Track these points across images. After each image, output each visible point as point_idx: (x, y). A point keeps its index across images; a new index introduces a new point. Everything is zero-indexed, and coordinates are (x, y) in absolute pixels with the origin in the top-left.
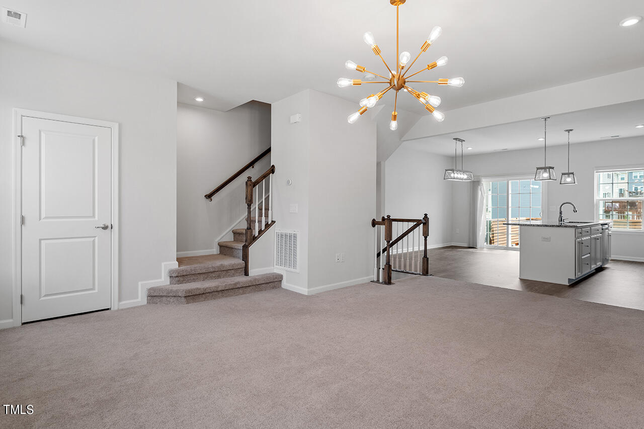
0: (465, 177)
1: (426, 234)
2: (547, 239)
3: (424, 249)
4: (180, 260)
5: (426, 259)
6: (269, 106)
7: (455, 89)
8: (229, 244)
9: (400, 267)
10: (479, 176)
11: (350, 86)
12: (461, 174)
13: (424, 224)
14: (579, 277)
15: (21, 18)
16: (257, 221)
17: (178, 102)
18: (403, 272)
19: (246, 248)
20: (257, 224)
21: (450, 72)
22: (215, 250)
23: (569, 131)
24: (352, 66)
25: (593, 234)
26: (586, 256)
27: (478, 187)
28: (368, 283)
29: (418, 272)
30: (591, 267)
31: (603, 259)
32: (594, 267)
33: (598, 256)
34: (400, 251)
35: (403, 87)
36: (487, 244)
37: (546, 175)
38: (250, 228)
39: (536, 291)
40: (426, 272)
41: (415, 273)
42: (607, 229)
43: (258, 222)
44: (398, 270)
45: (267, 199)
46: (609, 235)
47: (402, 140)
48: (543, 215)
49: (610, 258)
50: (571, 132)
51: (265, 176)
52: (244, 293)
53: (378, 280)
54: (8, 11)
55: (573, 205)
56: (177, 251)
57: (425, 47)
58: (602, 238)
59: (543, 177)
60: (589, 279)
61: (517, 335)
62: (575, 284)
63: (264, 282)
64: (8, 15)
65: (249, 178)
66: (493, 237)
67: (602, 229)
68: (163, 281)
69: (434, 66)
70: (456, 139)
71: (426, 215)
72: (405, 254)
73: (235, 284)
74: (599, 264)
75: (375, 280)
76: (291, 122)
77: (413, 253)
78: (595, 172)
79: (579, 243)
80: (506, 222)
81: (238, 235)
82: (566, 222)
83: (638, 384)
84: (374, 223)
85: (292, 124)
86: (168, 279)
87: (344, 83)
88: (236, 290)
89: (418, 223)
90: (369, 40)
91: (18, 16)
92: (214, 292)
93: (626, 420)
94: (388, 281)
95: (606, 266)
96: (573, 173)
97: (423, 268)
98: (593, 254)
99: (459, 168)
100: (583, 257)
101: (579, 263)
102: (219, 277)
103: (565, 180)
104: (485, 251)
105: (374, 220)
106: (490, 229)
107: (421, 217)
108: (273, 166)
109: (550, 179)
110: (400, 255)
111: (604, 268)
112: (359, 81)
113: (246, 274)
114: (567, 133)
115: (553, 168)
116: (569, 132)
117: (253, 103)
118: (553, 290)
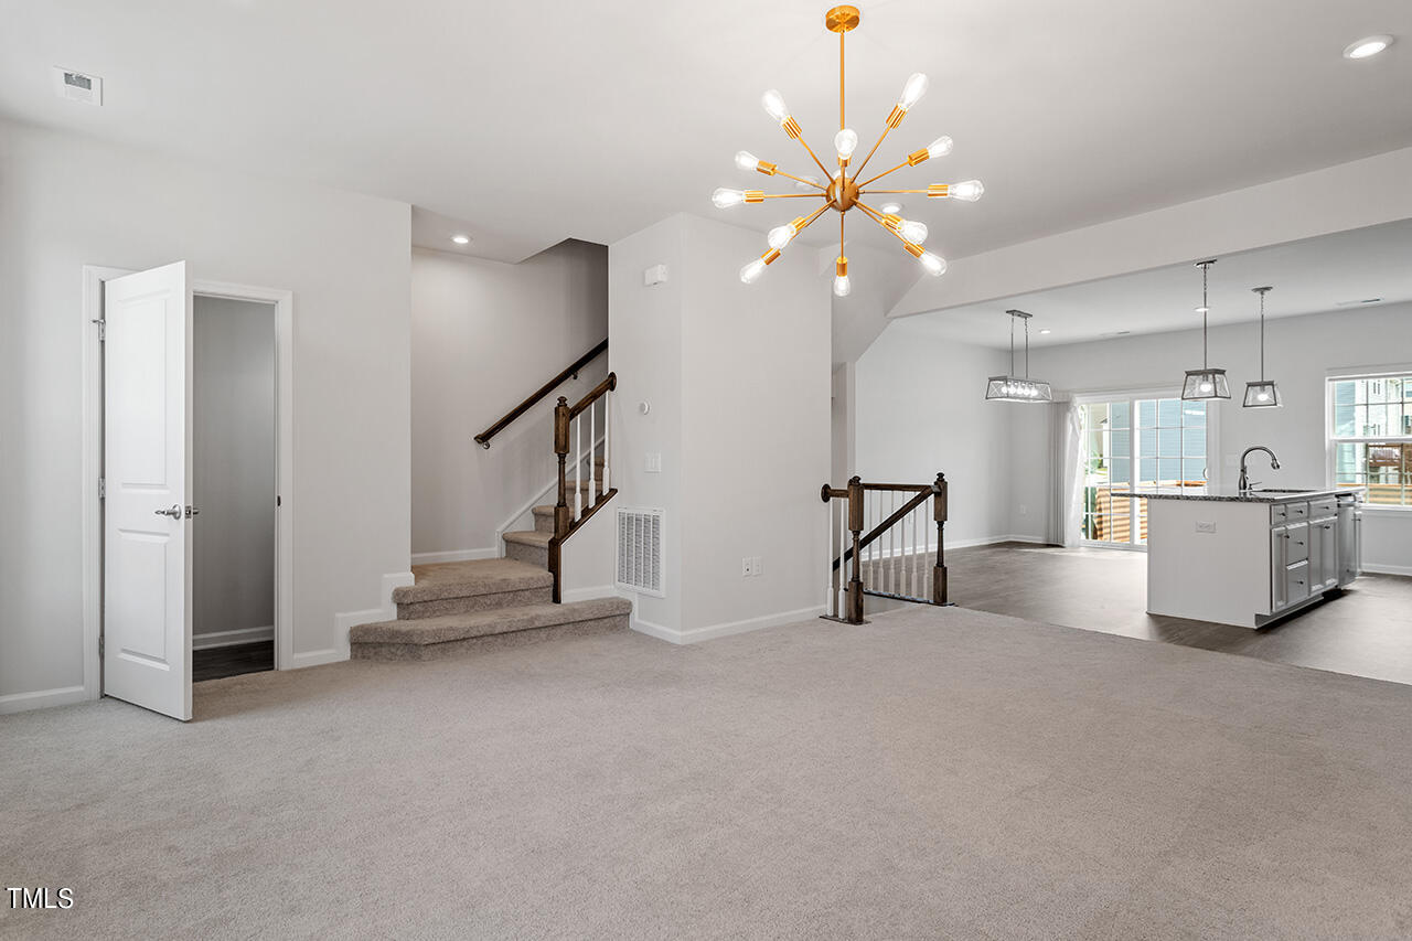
0: (1034, 393)
1: (941, 518)
2: (1209, 529)
3: (936, 550)
4: (419, 571)
5: (941, 570)
6: (602, 251)
7: (967, 206)
8: (525, 538)
9: (886, 587)
10: (1068, 391)
11: (740, 206)
12: (1023, 387)
13: (938, 495)
14: (1280, 613)
15: (92, 86)
16: (578, 489)
17: (413, 246)
18: (893, 597)
19: (554, 546)
20: (578, 496)
21: (953, 170)
22: (496, 549)
23: (1263, 290)
24: (748, 162)
25: (1315, 518)
26: (1295, 566)
27: (1065, 414)
28: (814, 621)
29: (925, 599)
30: (1310, 589)
31: (1340, 572)
32: (1317, 589)
33: (1330, 563)
34: (886, 554)
35: (855, 204)
36: (1087, 537)
37: (1207, 388)
38: (562, 504)
39: (1181, 641)
40: (941, 598)
41: (919, 599)
42: (1350, 505)
43: (582, 490)
44: (882, 592)
45: (600, 447)
46: (1356, 519)
47: (889, 315)
48: (1209, 473)
49: (1359, 570)
50: (1266, 293)
51: (596, 395)
52: (548, 639)
53: (836, 615)
54: (66, 74)
55: (1271, 453)
56: (412, 552)
57: (896, 119)
58: (1339, 526)
59: (1200, 392)
60: (1307, 615)
61: (1118, 736)
62: (1270, 626)
63: (591, 616)
64: (67, 82)
65: (562, 400)
66: (1100, 523)
67: (1339, 506)
68: (384, 613)
69: (923, 157)
70: (1012, 312)
71: (941, 475)
72: (898, 561)
73: (532, 620)
74: (1331, 583)
75: (830, 613)
76: (647, 282)
77: (915, 559)
78: (1327, 378)
79: (1279, 535)
80: (1128, 492)
81: (544, 518)
82: (1256, 490)
83: (1373, 851)
84: (827, 494)
85: (649, 286)
86: (394, 608)
87: (728, 198)
88: (534, 632)
89: (923, 492)
90: (775, 107)
91: (85, 82)
92: (487, 636)
93: (1330, 930)
94: (856, 617)
95: (1350, 587)
96: (1271, 384)
97: (935, 590)
98: (1315, 560)
99: (1020, 373)
100: (1290, 568)
101: (1280, 578)
102: (499, 605)
103: (1255, 398)
104: (1083, 553)
105: (826, 487)
106: (1094, 504)
107: (931, 481)
108: (613, 375)
109: (1216, 396)
110: (887, 563)
111: (1346, 590)
112: (759, 194)
113: (556, 599)
114: (1258, 294)
115: (1222, 372)
116: (1262, 294)
117: (571, 246)
118: (1221, 638)
